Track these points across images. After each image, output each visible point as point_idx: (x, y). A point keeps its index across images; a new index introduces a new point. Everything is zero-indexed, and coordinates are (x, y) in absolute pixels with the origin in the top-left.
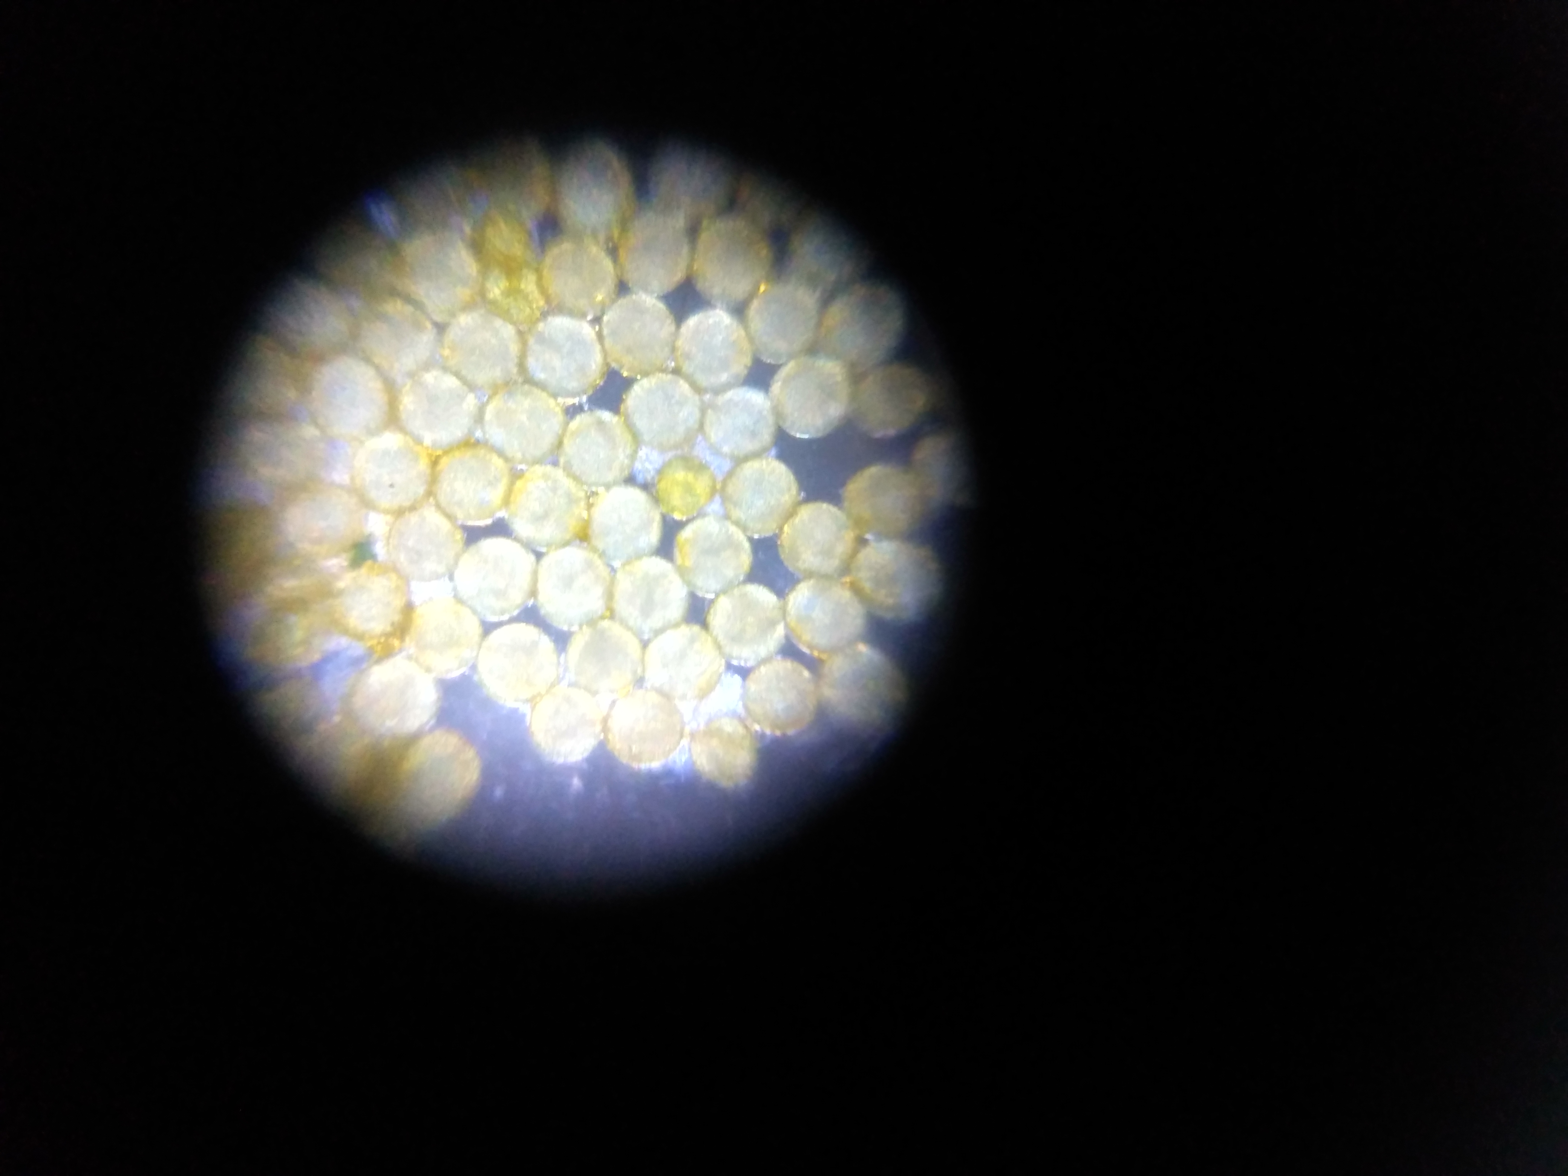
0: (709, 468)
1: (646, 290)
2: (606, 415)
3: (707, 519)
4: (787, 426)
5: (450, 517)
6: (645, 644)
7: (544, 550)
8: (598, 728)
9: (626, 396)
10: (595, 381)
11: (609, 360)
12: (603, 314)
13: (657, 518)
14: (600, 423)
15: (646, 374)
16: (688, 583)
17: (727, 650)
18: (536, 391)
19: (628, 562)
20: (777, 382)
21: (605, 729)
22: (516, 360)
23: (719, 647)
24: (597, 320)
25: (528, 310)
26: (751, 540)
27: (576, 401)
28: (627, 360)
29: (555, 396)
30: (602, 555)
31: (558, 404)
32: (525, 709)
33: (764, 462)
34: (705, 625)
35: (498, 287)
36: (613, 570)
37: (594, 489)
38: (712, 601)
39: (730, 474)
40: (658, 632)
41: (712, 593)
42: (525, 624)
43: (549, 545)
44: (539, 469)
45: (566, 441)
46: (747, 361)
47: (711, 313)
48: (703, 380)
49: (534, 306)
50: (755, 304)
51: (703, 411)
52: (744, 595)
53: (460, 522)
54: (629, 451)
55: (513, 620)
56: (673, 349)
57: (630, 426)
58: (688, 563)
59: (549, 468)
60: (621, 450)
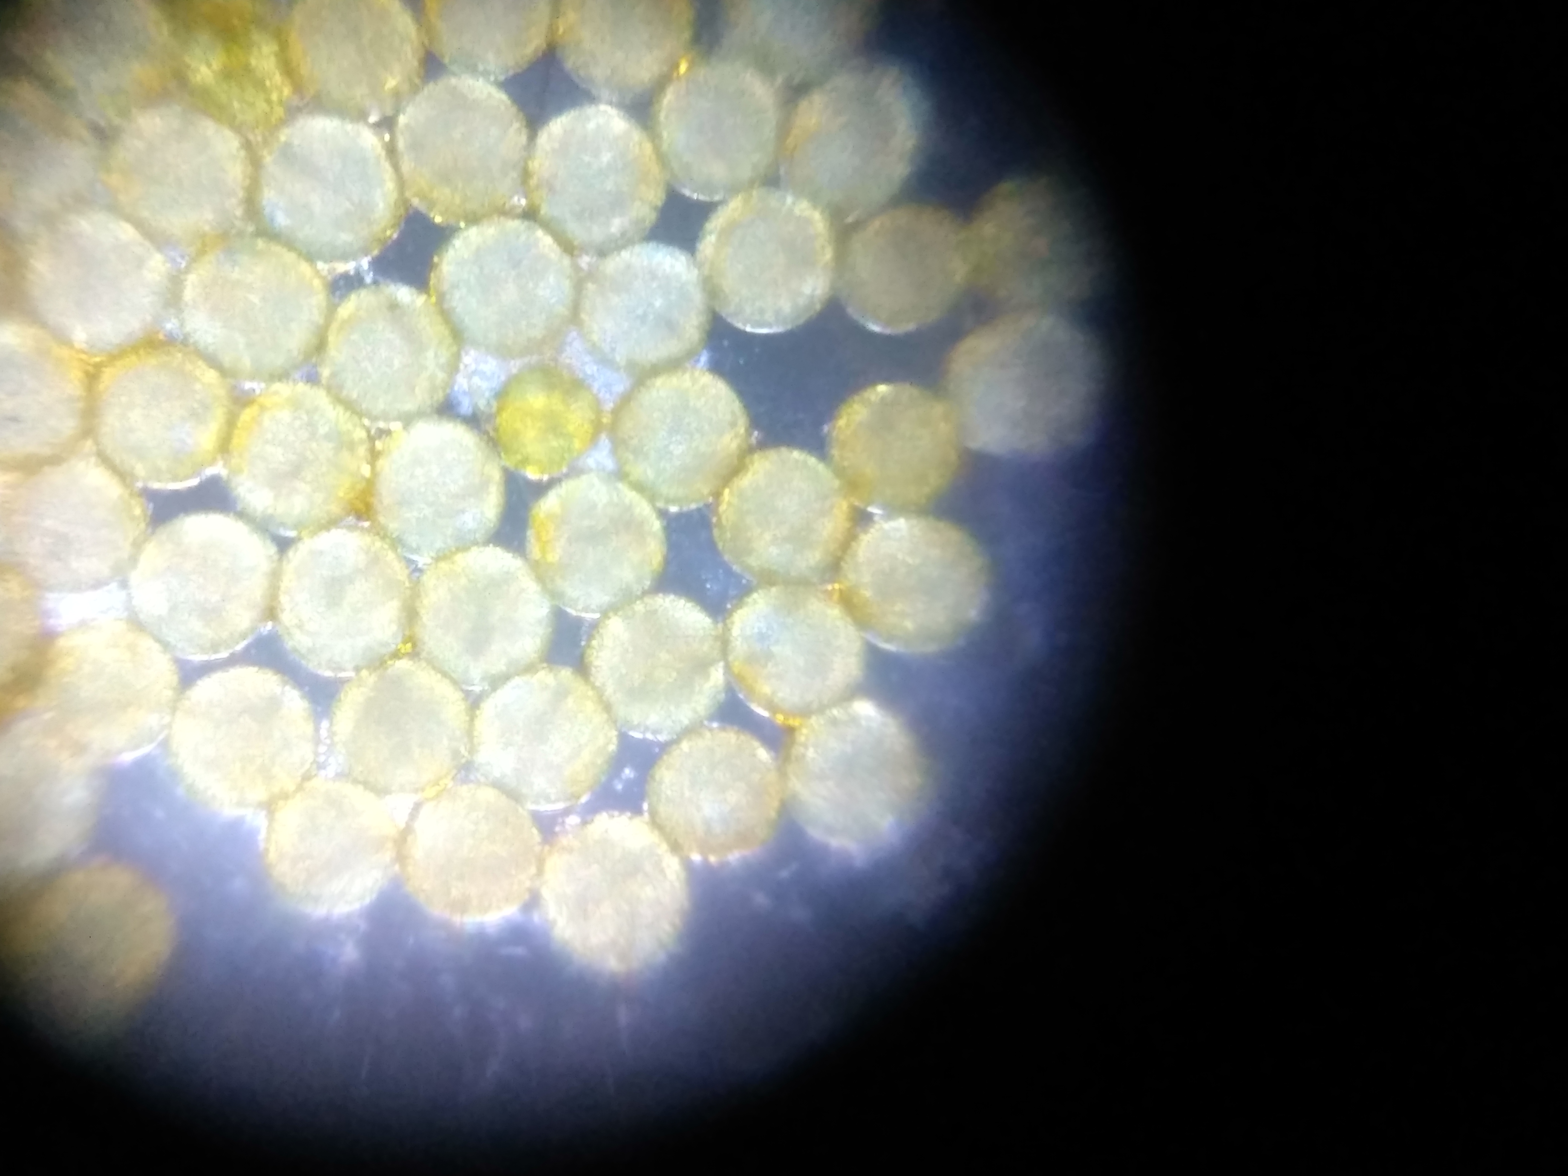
0: (589, 388)
1: (473, 70)
2: (404, 293)
3: (584, 478)
4: (728, 312)
5: (123, 475)
6: (474, 702)
7: (292, 534)
8: (388, 855)
9: (441, 260)
10: (385, 231)
11: (408, 194)
12: (398, 111)
13: (496, 475)
14: (394, 306)
15: (474, 219)
16: (554, 594)
17: (621, 711)
18: (276, 248)
19: (441, 557)
20: (711, 233)
21: (401, 857)
22: (241, 194)
23: (607, 708)
24: (387, 123)
25: (262, 106)
26: (663, 514)
27: (349, 267)
28: (443, 194)
29: (310, 257)
30: (397, 543)
31: (317, 272)
32: (258, 820)
33: (687, 376)
34: (582, 667)
35: (209, 65)
36: (416, 571)
37: (382, 425)
38: (595, 626)
39: (626, 400)
40: (497, 681)
41: (597, 612)
42: (256, 669)
43: (298, 525)
44: (283, 389)
45: (331, 338)
46: (655, 196)
47: (590, 110)
48: (576, 231)
49: (274, 97)
50: (669, 98)
51: (579, 286)
52: (652, 614)
53: (140, 485)
54: (445, 355)
55: (233, 661)
56: (526, 175)
57: (445, 314)
58: (553, 557)
59: (302, 387)
60: (430, 354)
